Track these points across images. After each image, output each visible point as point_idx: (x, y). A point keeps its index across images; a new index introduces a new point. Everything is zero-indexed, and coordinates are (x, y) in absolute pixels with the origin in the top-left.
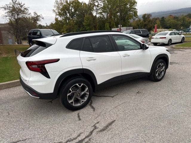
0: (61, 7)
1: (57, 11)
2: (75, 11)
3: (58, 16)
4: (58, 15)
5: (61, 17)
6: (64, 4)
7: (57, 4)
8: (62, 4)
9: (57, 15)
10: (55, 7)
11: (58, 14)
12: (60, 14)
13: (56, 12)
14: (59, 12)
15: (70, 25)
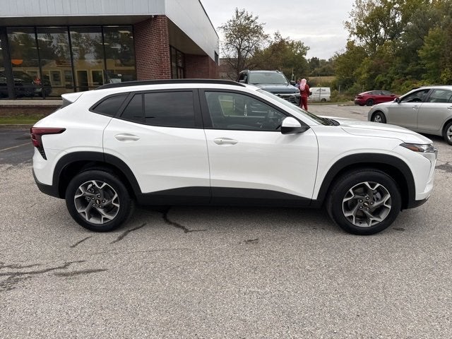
0: (367, 14)
1: (354, 25)
2: (405, 20)
3: (354, 37)
4: (355, 33)
5: (361, 38)
6: (376, 5)
7: (359, 7)
8: (371, 5)
9: (352, 33)
10: (352, 15)
11: (356, 31)
12: (361, 32)
13: (352, 26)
14: (358, 27)
15: (381, 57)
